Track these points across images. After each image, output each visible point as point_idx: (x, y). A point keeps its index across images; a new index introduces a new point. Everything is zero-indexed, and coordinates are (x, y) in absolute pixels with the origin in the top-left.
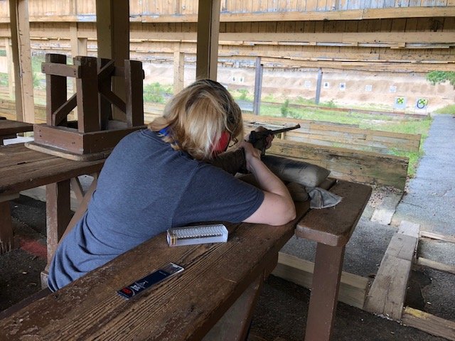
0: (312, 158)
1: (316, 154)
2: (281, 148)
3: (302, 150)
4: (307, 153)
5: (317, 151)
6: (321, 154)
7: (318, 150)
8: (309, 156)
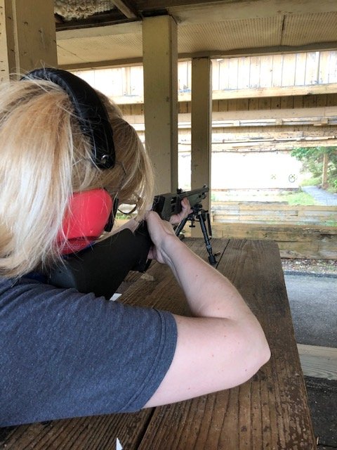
0: (302, 240)
1: (305, 236)
2: (264, 233)
3: (289, 232)
4: (295, 235)
5: (306, 232)
6: (311, 236)
7: (307, 230)
8: (298, 238)
